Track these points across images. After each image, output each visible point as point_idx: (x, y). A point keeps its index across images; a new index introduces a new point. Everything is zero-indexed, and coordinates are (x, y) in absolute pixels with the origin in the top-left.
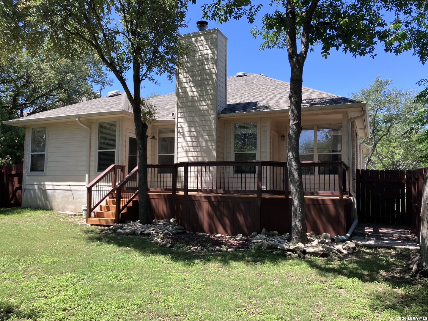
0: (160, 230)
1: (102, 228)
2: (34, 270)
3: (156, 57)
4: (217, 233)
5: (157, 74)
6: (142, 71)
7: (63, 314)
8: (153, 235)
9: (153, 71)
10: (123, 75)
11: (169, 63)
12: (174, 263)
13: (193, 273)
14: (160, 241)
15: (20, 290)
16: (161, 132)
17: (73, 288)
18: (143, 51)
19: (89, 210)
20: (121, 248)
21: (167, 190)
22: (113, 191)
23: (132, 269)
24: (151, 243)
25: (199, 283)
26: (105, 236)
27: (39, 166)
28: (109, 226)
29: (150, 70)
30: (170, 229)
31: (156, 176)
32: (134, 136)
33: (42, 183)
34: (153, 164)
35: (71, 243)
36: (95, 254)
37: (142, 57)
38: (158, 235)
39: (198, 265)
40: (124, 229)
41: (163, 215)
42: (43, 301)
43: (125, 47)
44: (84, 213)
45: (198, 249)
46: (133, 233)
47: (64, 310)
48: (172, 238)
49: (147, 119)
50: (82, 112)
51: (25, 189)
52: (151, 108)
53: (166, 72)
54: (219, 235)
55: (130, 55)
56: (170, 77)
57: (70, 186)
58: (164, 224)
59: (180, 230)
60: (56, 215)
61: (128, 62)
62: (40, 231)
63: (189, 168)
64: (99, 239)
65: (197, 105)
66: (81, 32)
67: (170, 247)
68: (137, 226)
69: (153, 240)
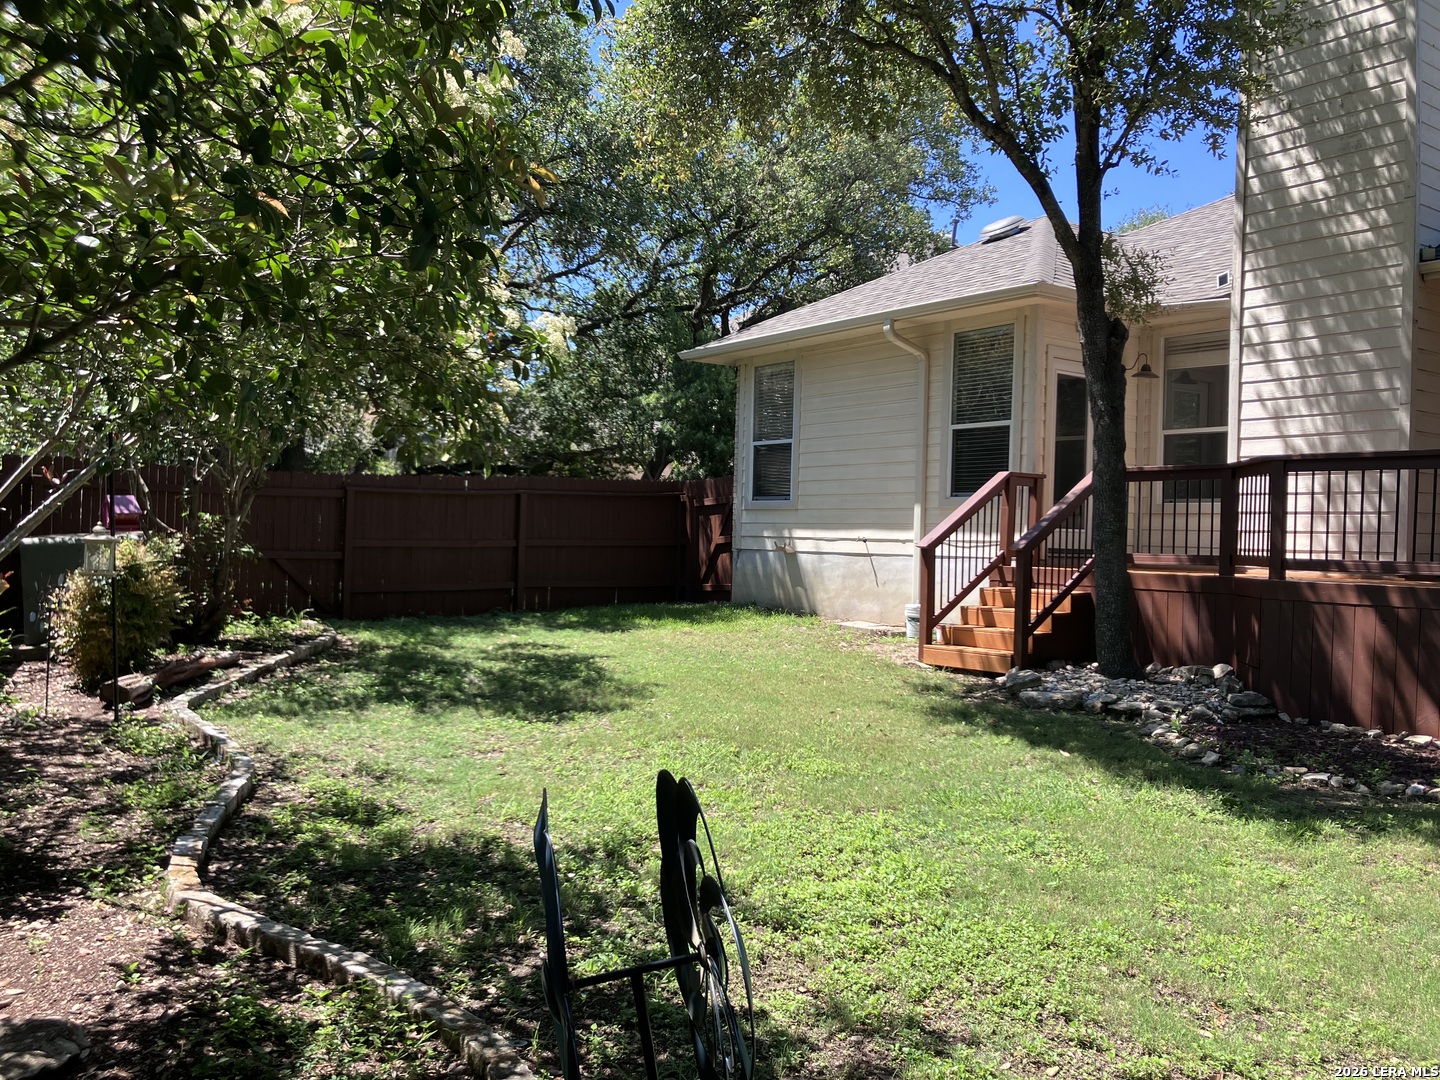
0: (1175, 703)
1: (972, 680)
2: (780, 789)
3: (1163, 74)
4: (1414, 732)
5: (1164, 136)
6: (1109, 134)
7: (870, 934)
8: (1149, 716)
9: (1150, 126)
10: (1039, 160)
11: (1212, 87)
12: (1236, 822)
13: (1316, 867)
14: (1178, 741)
15: (747, 843)
16: (1172, 348)
17: (895, 860)
18: (1112, 60)
19: (929, 620)
20: (1040, 752)
21: (1199, 561)
22: (1003, 560)
23: (1082, 826)
24: (1142, 743)
25: (1343, 907)
26: (984, 708)
27: (773, 482)
28: (992, 675)
29: (1139, 127)
30: (1213, 700)
31: (1156, 509)
32: (1078, 371)
33: (786, 534)
34: (1147, 467)
35: (876, 721)
36: (953, 760)
37: (1107, 82)
38: (1166, 720)
39: (1335, 843)
40: (1045, 690)
41: (1185, 651)
42: (813, 886)
43: (1047, 58)
44: (910, 629)
45: (1332, 782)
46: (1078, 704)
47: (872, 924)
48: (1219, 734)
49: (1124, 306)
50: (902, 303)
51: (740, 550)
52: (1140, 263)
53: (1199, 124)
54: (1422, 739)
55: (1064, 83)
56: (1215, 141)
57: (865, 541)
58: (1190, 682)
59: (1255, 707)
60: (827, 630)
61: (1056, 110)
62: (786, 677)
63: (1291, 480)
64: (964, 715)
65: (1330, 231)
66: (898, 35)
67: (1216, 764)
68: (1091, 681)
69: (1149, 736)
